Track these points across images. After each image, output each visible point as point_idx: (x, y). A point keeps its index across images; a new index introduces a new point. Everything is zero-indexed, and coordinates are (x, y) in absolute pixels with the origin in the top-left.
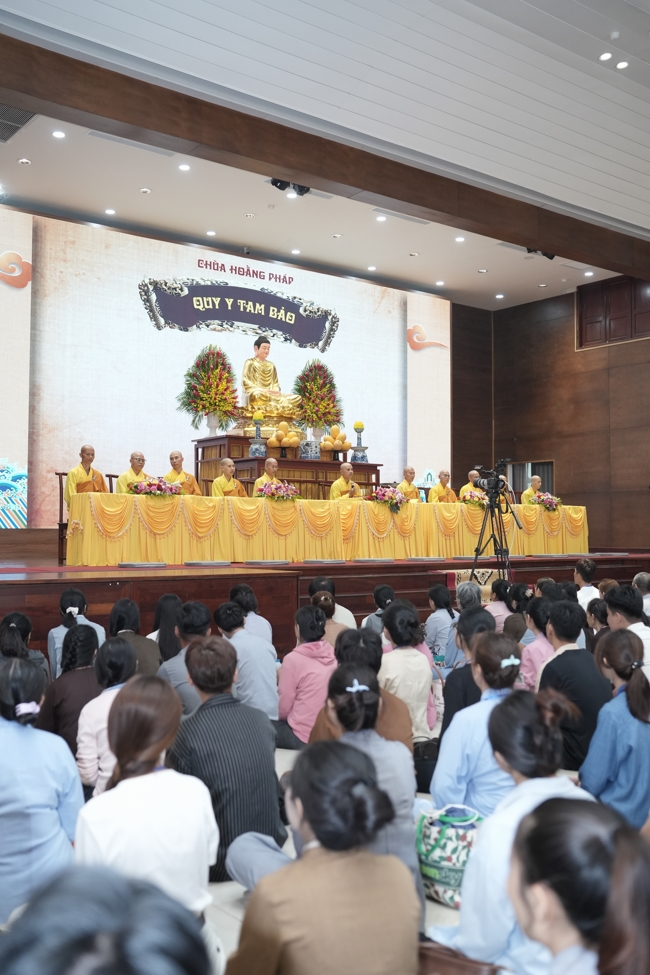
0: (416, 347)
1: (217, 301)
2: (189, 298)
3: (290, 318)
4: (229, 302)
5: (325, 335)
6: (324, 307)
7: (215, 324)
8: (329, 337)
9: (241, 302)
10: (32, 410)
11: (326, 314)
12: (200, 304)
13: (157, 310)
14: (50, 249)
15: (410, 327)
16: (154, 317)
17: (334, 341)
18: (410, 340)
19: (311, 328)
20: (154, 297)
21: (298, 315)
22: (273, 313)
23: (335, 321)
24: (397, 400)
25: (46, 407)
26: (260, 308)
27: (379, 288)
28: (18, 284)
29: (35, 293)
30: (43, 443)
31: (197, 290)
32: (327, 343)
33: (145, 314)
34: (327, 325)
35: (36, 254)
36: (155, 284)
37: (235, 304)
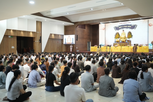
0: (150, 26)
1: (122, 27)
2: (119, 27)
3: (130, 27)
4: (123, 27)
5: (135, 27)
6: (135, 24)
7: (121, 29)
8: (136, 27)
9: (124, 26)
10: (105, 39)
11: (135, 25)
12: (120, 27)
13: (115, 29)
14: (106, 26)
15: (149, 23)
16: (115, 30)
17: (136, 28)
18: (149, 25)
19: (133, 27)
20: (115, 28)
21: (131, 26)
22: (128, 26)
23: (137, 26)
24: (147, 33)
25: (106, 39)
26: (127, 26)
27: (144, 20)
28: (104, 30)
29: (105, 30)
30: (106, 42)
31: (119, 26)
32: (135, 28)
33: (114, 30)
34: (136, 26)
35: (105, 27)
36: (115, 27)
37: (124, 27)
